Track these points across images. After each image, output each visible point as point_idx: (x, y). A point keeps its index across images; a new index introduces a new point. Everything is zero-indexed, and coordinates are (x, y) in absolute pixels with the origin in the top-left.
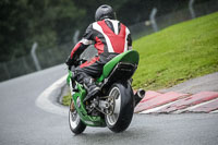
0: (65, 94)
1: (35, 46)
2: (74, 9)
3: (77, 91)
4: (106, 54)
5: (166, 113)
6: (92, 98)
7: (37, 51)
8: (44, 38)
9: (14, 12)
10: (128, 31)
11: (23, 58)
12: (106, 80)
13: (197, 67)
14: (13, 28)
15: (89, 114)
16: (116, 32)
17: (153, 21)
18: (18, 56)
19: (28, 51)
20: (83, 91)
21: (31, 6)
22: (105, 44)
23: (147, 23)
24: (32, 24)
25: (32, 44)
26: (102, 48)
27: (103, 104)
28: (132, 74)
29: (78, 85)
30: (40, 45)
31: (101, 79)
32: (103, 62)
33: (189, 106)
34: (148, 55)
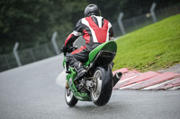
1: (55, 35)
3: (70, 72)
4: (92, 44)
5: (164, 89)
7: (57, 39)
9: (38, 7)
10: (110, 25)
11: (46, 45)
12: (91, 65)
14: (37, 20)
15: (79, 91)
17: (153, 14)
18: (42, 43)
19: (50, 39)
20: (74, 73)
21: (52, 3)
22: (91, 35)
23: (148, 15)
24: (52, 17)
25: (53, 33)
27: (89, 83)
29: (71, 68)
30: (59, 34)
31: (88, 63)
32: (89, 50)
34: (149, 42)
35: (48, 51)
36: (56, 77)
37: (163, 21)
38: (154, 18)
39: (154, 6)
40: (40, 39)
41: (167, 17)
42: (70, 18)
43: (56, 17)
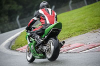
0: (13, 44)
3: (31, 42)
4: (46, 24)
6: (39, 45)
8: (2, 19)
10: (55, 14)
15: (38, 53)
16: (50, 14)
20: (35, 42)
22: (45, 19)
26: (44, 21)
27: (45, 48)
28: (58, 33)
29: (32, 39)
31: (44, 36)
32: (45, 28)
33: (69, 50)
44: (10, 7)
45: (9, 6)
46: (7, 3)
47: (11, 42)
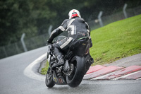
0: (43, 67)
1: (23, 36)
2: (49, 12)
5: (108, 79)
7: (24, 39)
8: (29, 30)
11: (16, 44)
13: (128, 50)
17: (100, 20)
18: (13, 42)
19: (19, 39)
21: (21, 10)
23: (96, 21)
24: (21, 22)
30: (26, 35)
33: (123, 75)
35: (17, 48)
36: (24, 69)
37: (108, 26)
38: (101, 23)
39: (101, 13)
40: (11, 39)
41: (111, 22)
42: (35, 22)
43: (25, 21)
44: (40, 14)
45: (38, 12)
46: (36, 8)
47: (41, 63)
